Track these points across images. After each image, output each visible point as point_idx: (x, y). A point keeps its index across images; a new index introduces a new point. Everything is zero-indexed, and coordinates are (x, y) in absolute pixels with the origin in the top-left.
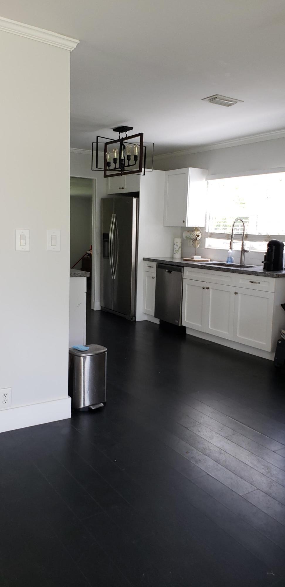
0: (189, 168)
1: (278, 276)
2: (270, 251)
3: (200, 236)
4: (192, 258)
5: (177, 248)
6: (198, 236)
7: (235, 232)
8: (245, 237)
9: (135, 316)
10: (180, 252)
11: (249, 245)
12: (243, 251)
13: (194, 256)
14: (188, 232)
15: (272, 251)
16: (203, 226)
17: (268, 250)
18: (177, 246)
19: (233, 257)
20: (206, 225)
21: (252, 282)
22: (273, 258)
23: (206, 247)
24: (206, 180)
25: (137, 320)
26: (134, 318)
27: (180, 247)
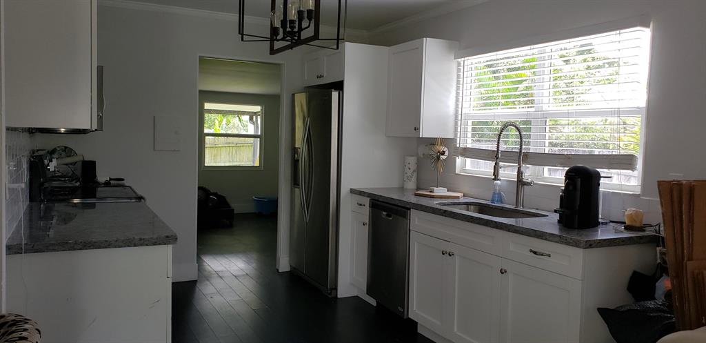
0: (425, 39)
1: (590, 245)
2: (571, 188)
3: (447, 153)
4: (431, 192)
5: (409, 173)
6: (443, 153)
7: (503, 147)
8: (522, 157)
9: (336, 289)
10: (414, 179)
11: (529, 172)
12: (521, 182)
13: (435, 189)
14: (426, 146)
15: (575, 188)
16: (451, 136)
17: (567, 186)
18: (410, 169)
19: (504, 192)
20: (456, 135)
21: (535, 253)
22: (578, 203)
23: (457, 171)
24: (455, 59)
25: (339, 296)
26: (334, 291)
27: (414, 171)
